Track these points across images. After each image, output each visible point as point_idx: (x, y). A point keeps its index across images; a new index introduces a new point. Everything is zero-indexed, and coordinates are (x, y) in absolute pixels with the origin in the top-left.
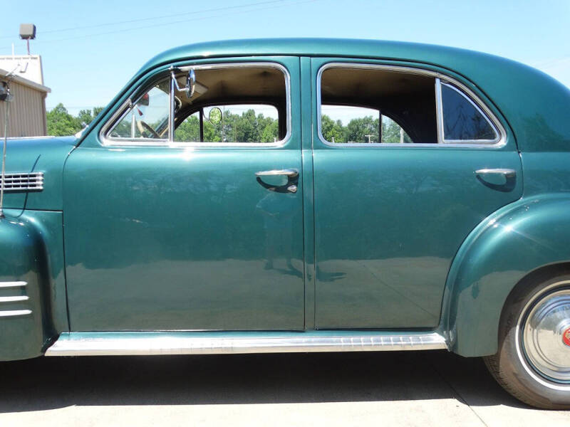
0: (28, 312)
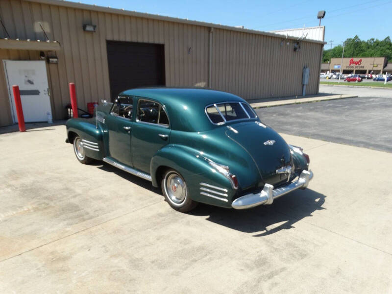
0: (98, 150)
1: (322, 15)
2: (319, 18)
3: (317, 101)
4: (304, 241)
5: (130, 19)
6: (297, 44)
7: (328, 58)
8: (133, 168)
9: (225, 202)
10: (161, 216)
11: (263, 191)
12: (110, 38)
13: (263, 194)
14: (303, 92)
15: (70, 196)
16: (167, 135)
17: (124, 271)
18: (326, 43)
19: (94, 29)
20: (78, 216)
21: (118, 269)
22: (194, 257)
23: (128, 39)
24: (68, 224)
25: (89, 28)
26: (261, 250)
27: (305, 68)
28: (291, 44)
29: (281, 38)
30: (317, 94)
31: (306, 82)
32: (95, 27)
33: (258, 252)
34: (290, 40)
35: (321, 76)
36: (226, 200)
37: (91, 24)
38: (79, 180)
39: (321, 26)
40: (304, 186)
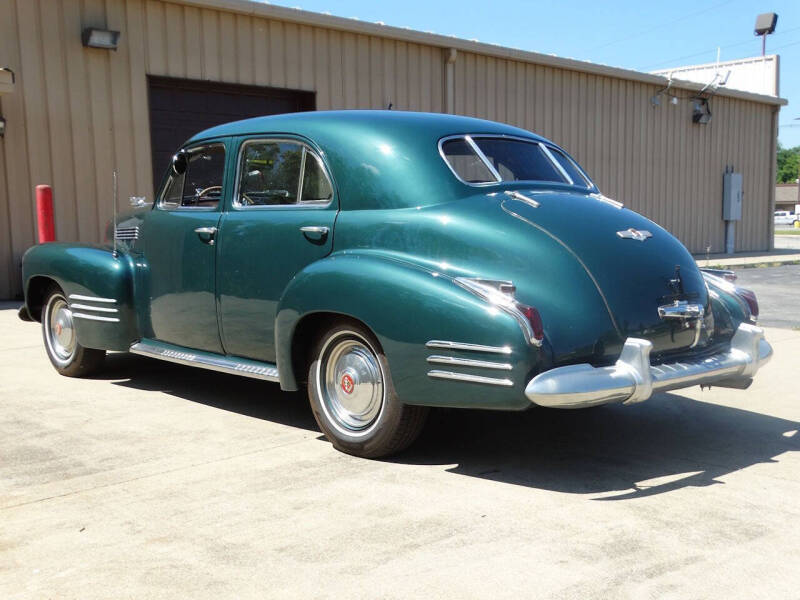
0: (117, 320)
1: (769, 25)
2: (760, 32)
3: (770, 264)
4: (753, 507)
5: (219, 19)
6: (703, 101)
7: (794, 172)
8: (223, 354)
9: (507, 386)
10: (307, 467)
11: (619, 362)
12: (158, 70)
13: (622, 369)
14: (726, 243)
15: (29, 434)
16: (326, 228)
17: (190, 568)
18: (785, 102)
19: (114, 41)
20: (49, 470)
21: (170, 563)
22: (411, 540)
23: (211, 74)
24: (17, 484)
25: (97, 39)
26: (621, 526)
27: (728, 171)
28: (684, 102)
29: (655, 85)
30: (769, 250)
31: (735, 211)
32: (115, 35)
33: (611, 529)
34: (682, 90)
35: (777, 220)
36: (508, 382)
37: (104, 29)
38: (54, 405)
39: (769, 57)
40: (745, 372)
